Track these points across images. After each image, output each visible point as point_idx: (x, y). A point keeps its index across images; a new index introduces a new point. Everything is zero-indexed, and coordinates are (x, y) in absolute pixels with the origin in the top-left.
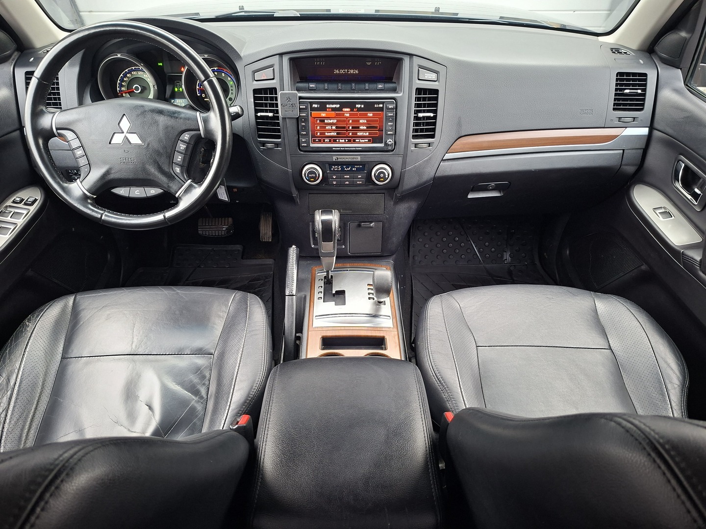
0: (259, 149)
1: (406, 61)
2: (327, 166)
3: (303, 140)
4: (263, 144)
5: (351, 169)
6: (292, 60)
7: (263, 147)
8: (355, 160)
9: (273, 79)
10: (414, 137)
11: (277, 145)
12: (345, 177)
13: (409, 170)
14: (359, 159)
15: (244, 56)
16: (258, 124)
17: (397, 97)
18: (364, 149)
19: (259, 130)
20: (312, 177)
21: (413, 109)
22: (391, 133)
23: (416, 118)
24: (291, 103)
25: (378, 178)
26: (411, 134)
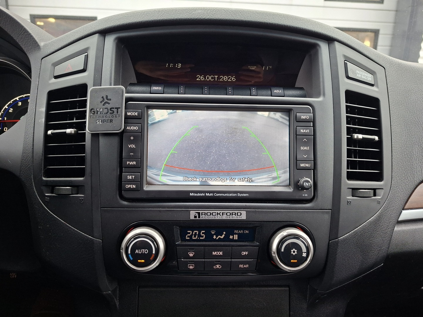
0: (43, 196)
1: (324, 48)
2: (177, 231)
3: (130, 177)
4: (52, 187)
5: (227, 236)
6: (120, 42)
7: (52, 193)
8: (235, 217)
9: (83, 71)
10: (351, 176)
11: (78, 188)
12: (214, 253)
13: (344, 240)
14: (243, 216)
15: (45, 46)
16: (47, 150)
17: (314, 101)
18: (253, 196)
19: (47, 161)
20: (142, 256)
21: (344, 126)
22: (307, 165)
23: (351, 142)
24: (109, 106)
25: (285, 256)
26: (344, 170)
